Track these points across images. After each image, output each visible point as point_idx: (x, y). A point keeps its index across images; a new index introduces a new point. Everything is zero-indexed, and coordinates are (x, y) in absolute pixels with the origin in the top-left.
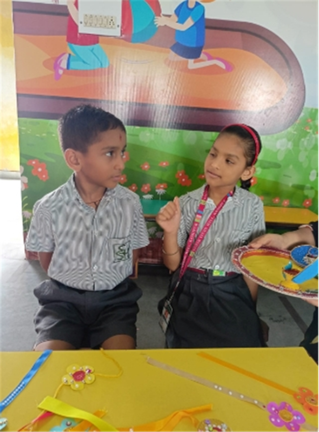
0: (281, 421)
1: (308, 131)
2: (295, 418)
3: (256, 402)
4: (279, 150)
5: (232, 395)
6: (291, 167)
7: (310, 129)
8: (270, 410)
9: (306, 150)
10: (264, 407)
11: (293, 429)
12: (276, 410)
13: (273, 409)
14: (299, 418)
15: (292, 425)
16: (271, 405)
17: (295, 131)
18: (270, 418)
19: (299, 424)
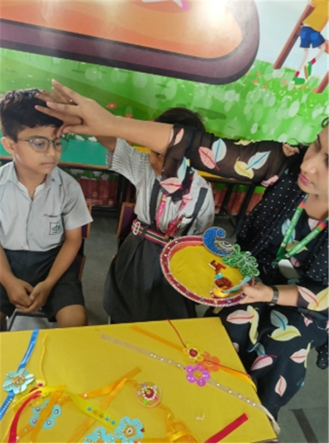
0: (194, 379)
1: (256, 84)
2: (204, 376)
3: (179, 365)
4: (226, 101)
5: (163, 361)
6: (236, 119)
7: (258, 82)
8: (188, 371)
9: (251, 103)
10: (184, 369)
11: (201, 384)
12: (192, 371)
13: (190, 370)
14: (207, 376)
15: (201, 381)
16: (189, 367)
17: (244, 83)
18: (188, 376)
19: (206, 380)
